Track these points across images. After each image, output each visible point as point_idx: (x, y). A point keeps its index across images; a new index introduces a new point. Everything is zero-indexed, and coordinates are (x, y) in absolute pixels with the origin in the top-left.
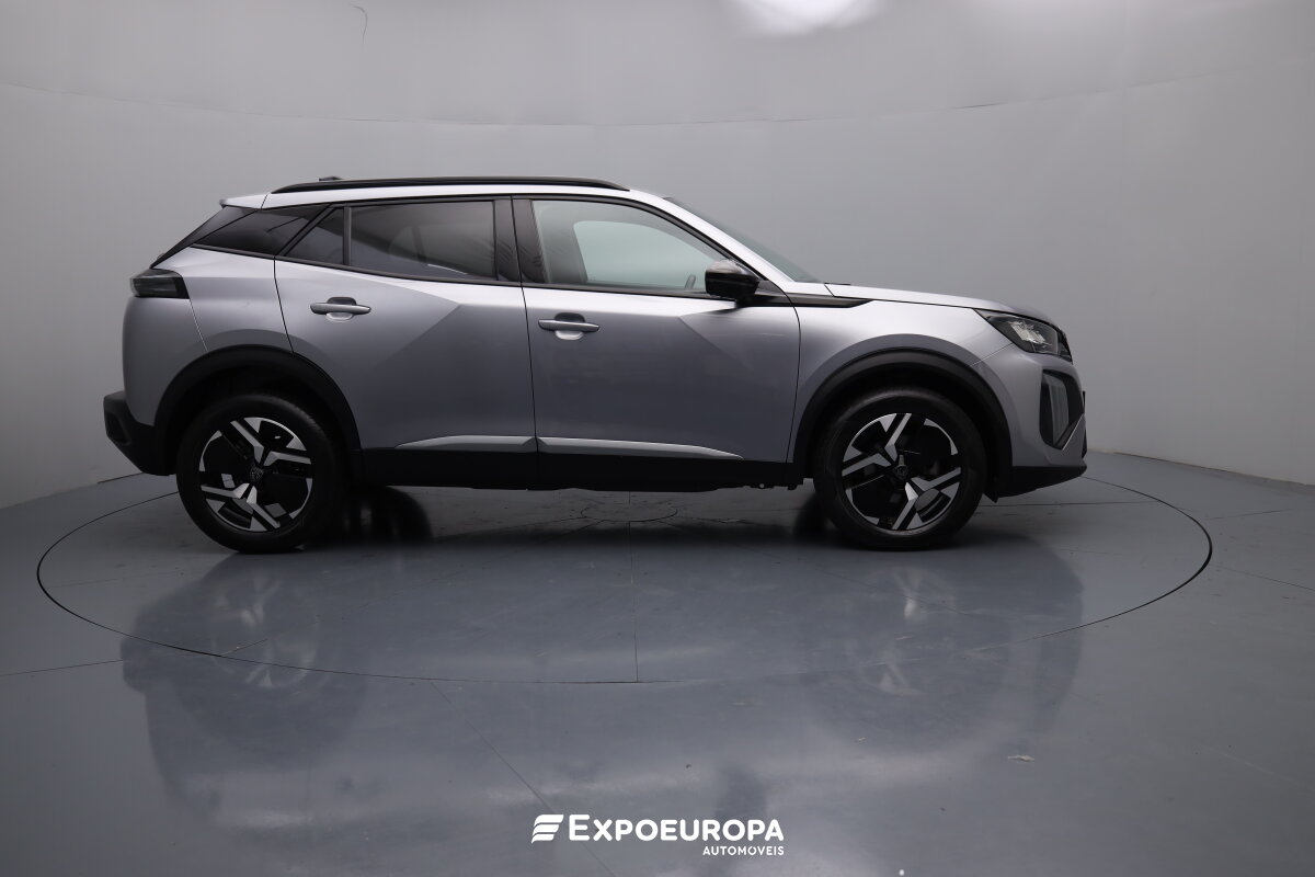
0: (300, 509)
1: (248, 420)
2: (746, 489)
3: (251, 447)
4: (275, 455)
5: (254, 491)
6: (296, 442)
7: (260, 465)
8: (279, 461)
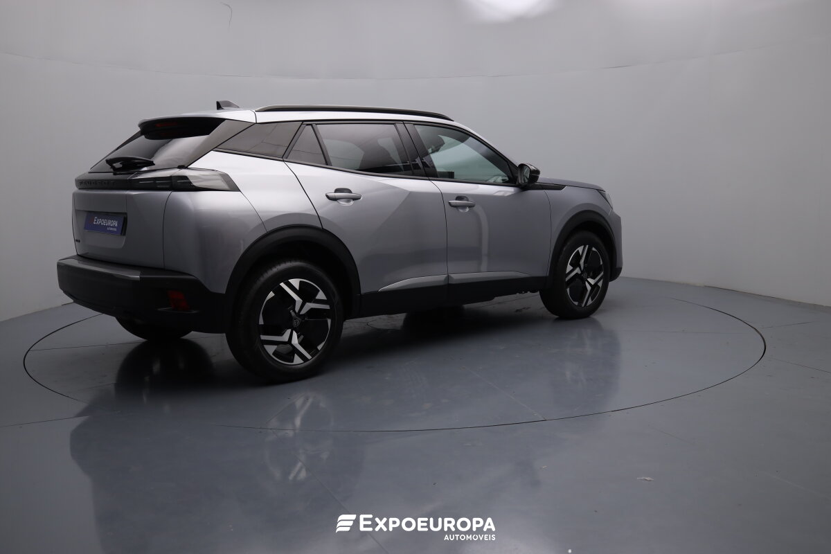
0: (324, 343)
1: (291, 281)
2: (518, 294)
3: (294, 301)
4: (309, 306)
5: (295, 334)
6: (321, 295)
7: (298, 314)
8: (312, 310)
